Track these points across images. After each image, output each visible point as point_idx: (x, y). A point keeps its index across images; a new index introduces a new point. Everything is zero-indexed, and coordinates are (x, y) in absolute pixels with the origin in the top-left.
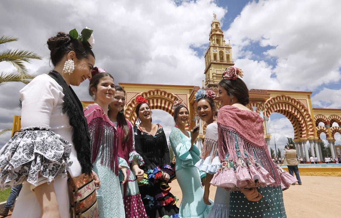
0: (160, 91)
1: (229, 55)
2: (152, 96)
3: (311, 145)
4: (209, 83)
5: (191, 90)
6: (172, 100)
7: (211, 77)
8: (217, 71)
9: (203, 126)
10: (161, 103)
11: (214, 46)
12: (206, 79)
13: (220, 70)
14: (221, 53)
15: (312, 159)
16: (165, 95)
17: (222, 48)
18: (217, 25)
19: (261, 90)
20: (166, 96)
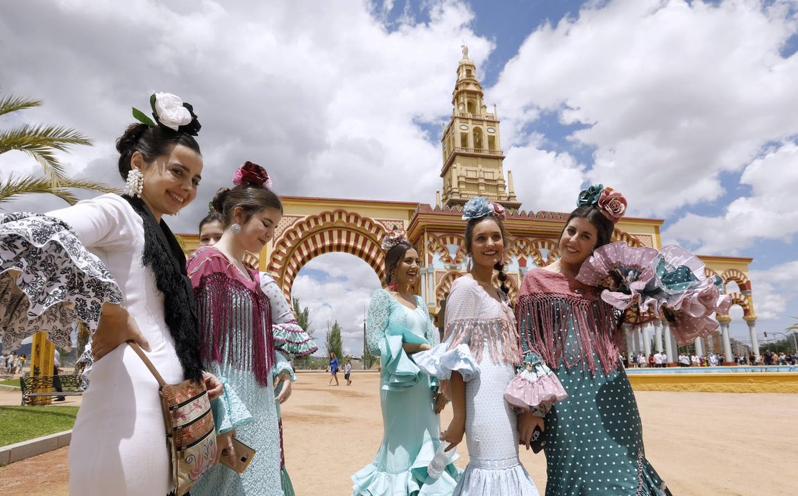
0: (346, 212)
1: (494, 137)
2: (328, 223)
3: (656, 329)
4: (450, 196)
5: (411, 212)
6: (372, 232)
7: (455, 185)
8: (467, 171)
9: (436, 287)
10: (348, 240)
11: (461, 116)
12: (444, 188)
13: (475, 169)
14: (477, 132)
15: (658, 358)
16: (356, 221)
17: (480, 123)
18: (470, 71)
19: (559, 214)
20: (359, 225)
